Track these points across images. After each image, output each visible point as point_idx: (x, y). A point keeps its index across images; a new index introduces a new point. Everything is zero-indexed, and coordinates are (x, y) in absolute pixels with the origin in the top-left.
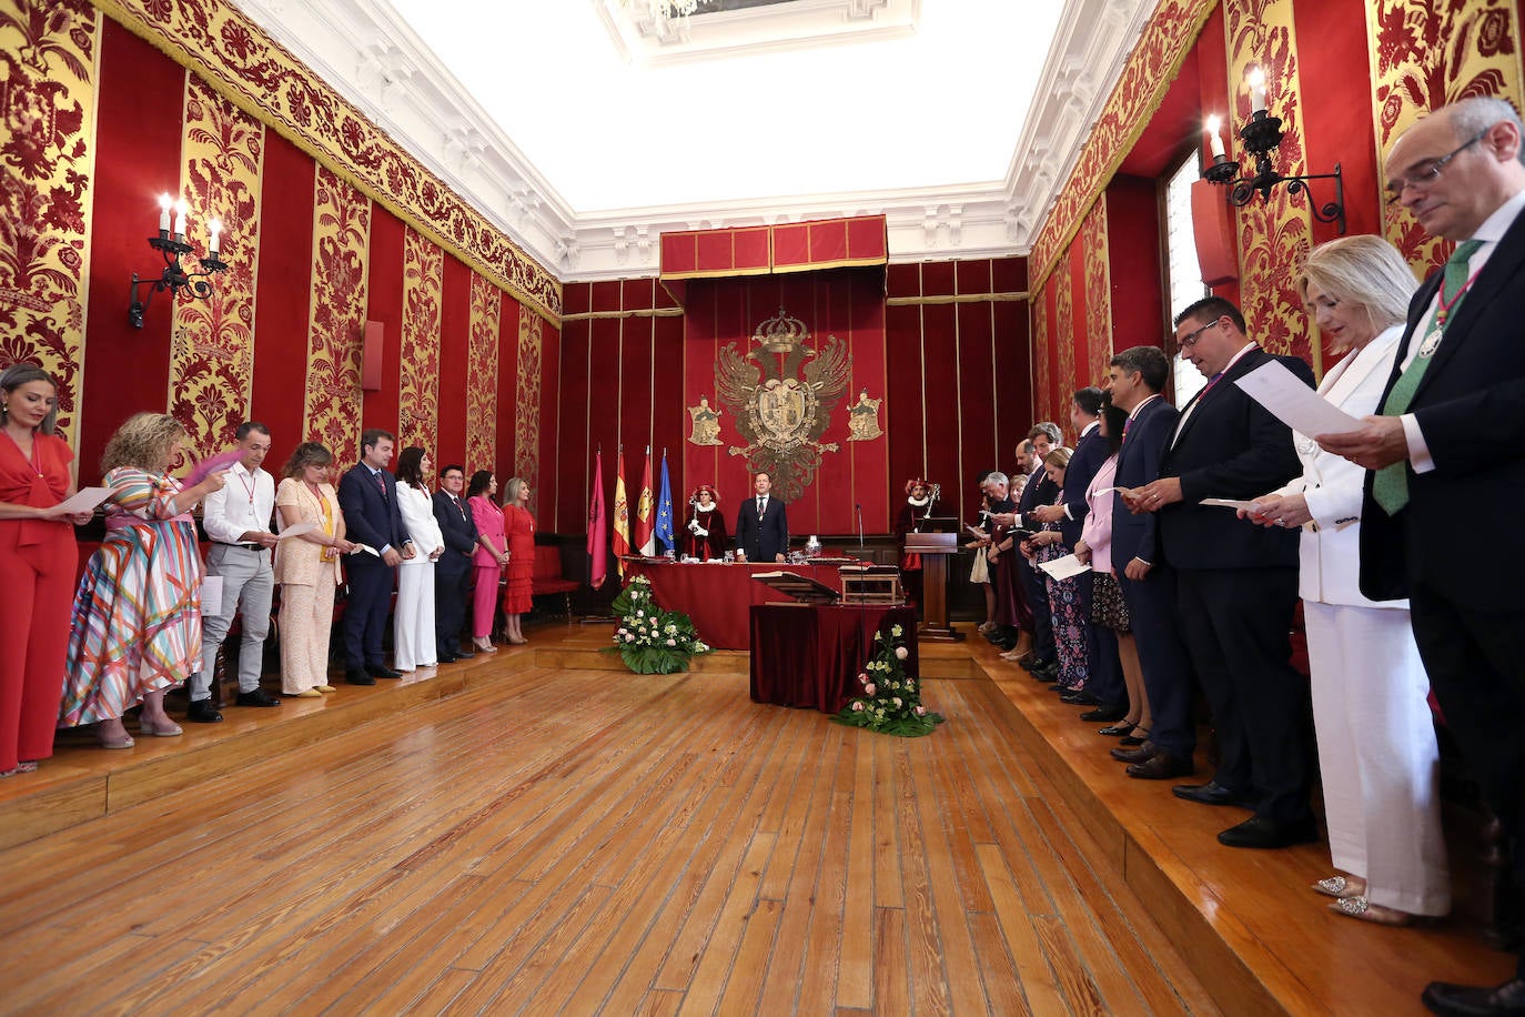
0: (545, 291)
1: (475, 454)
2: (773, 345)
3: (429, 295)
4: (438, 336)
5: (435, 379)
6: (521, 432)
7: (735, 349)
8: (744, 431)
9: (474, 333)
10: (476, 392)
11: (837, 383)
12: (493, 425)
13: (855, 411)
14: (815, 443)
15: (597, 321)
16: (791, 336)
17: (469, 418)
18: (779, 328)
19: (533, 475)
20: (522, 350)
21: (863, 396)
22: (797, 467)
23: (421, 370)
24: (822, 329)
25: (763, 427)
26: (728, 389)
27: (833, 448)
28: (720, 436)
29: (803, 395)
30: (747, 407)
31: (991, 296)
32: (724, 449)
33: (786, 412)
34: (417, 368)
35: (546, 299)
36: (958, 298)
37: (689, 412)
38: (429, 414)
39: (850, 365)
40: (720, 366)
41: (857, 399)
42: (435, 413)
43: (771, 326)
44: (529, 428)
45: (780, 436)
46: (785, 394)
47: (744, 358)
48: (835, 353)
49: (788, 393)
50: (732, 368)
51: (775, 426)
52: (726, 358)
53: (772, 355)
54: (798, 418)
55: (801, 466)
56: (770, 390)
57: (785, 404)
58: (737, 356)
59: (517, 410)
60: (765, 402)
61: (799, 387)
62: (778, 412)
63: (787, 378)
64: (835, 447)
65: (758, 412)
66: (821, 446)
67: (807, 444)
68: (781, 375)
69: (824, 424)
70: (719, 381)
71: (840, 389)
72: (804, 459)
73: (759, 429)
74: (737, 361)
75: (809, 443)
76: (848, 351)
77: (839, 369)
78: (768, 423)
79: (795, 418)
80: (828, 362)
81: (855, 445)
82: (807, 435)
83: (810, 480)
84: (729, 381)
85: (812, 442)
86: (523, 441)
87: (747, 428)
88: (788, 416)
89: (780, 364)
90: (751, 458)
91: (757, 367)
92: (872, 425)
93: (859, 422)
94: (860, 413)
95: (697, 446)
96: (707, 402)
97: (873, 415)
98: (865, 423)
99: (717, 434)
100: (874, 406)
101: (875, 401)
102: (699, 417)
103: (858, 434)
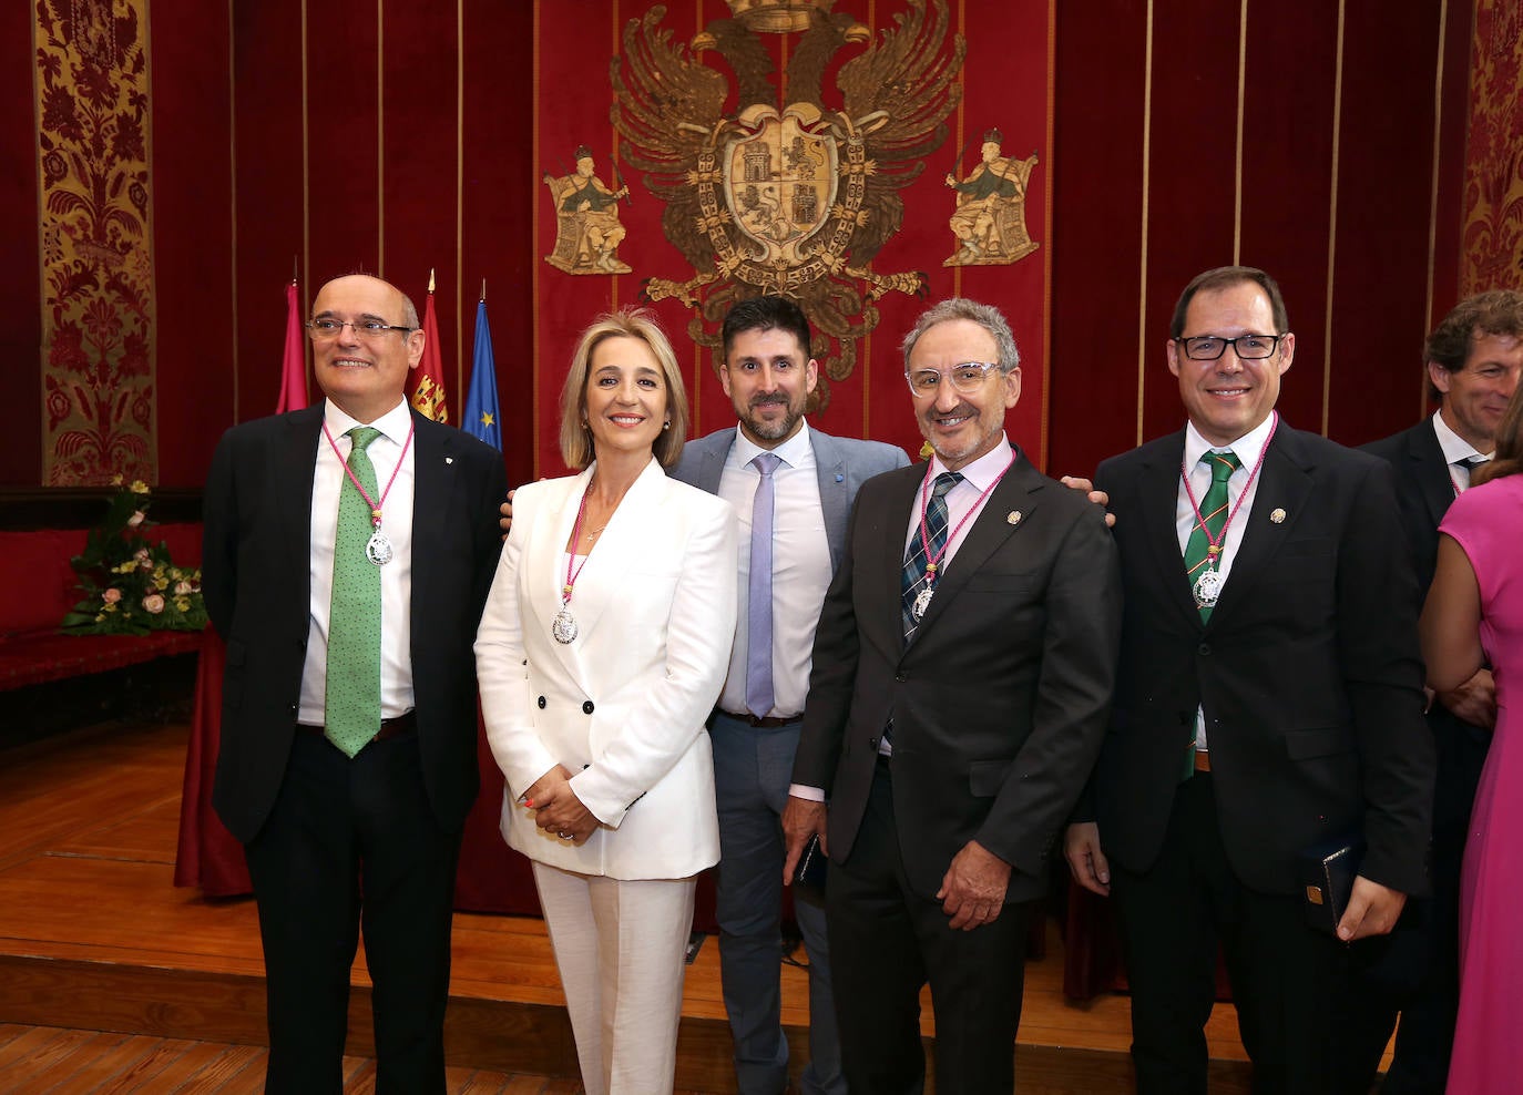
2: (759, 13)
6: (67, 219)
7: (663, 25)
8: (683, 237)
11: (928, 112)
13: (966, 189)
14: (862, 273)
19: (134, 345)
21: (990, 150)
25: (733, 233)
26: (645, 131)
27: (910, 282)
28: (622, 252)
29: (834, 145)
32: (633, 284)
33: (790, 189)
37: (546, 189)
39: (957, 66)
40: (626, 70)
41: (975, 158)
44: (100, 210)
45: (774, 252)
46: (788, 143)
47: (687, 48)
48: (921, 36)
49: (798, 140)
50: (657, 75)
51: (761, 227)
52: (642, 46)
53: (758, 38)
54: (822, 205)
55: (825, 330)
56: (752, 131)
57: (789, 167)
58: (670, 43)
59: (43, 153)
60: (739, 165)
61: (824, 125)
62: (771, 189)
63: (795, 101)
64: (915, 282)
65: (719, 190)
66: (878, 278)
67: (842, 273)
68: (778, 93)
69: (885, 220)
70: (624, 108)
71: (930, 129)
72: (833, 312)
73: (723, 233)
74: (668, 57)
75: (848, 270)
76: (953, 28)
77: (928, 77)
78: (745, 219)
79: (813, 205)
80: (901, 59)
81: (964, 277)
82: (842, 248)
83: (847, 366)
84: (648, 109)
85: (855, 267)
86: (76, 243)
87: (692, 230)
88: (795, 200)
89: (777, 62)
90: (701, 310)
91: (718, 71)
92: (1010, 225)
93: (976, 217)
94: (981, 195)
95: (568, 274)
96: (591, 165)
97: (1015, 200)
98: (991, 220)
99: (616, 245)
100: (1017, 174)
101: (1020, 164)
102: (572, 203)
103: (973, 248)
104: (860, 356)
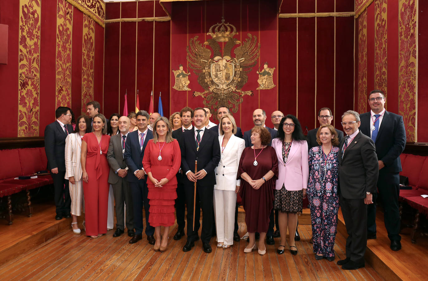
0: (96, 7)
1: (60, 96)
2: (218, 37)
3: (34, 8)
4: (39, 32)
5: (38, 56)
6: (85, 83)
7: (198, 39)
8: (202, 83)
9: (59, 30)
10: (61, 62)
11: (253, 58)
12: (70, 80)
13: (261, 74)
14: (239, 91)
15: (124, 23)
16: (228, 33)
17: (57, 77)
18: (222, 29)
20: (85, 39)
21: (266, 66)
22: (230, 103)
23: (30, 51)
24: (244, 29)
25: (212, 82)
26: (194, 61)
27: (249, 93)
28: (189, 86)
29: (233, 65)
30: (204, 71)
31: (335, 14)
32: (191, 93)
33: (224, 74)
34: (28, 50)
35: (97, 11)
36: (317, 14)
38: (35, 75)
39: (259, 49)
40: (190, 49)
41: (262, 68)
42: (38, 75)
43: (217, 27)
44: (88, 81)
45: (221, 86)
46: (224, 64)
47: (203, 45)
48: (251, 43)
49: (226, 64)
50: (196, 50)
51: (218, 81)
52: (193, 45)
53: (217, 43)
54: (231, 77)
55: (232, 102)
56: (216, 62)
57: (224, 69)
58: (199, 44)
59: (83, 71)
60: (214, 68)
61: (231, 61)
62: (220, 74)
63: (225, 56)
64: (250, 93)
65: (210, 74)
66: (243, 92)
67: (235, 91)
68: (222, 53)
69: (244, 80)
70: (189, 56)
71: (253, 62)
72: (233, 99)
73: (210, 82)
74: (199, 46)
75: (236, 90)
76: (258, 42)
77: (253, 52)
78: (215, 79)
79: (229, 77)
80: (247, 48)
81: (260, 92)
82: (235, 86)
83: (236, 110)
84: (195, 57)
85: (238, 90)
86: (86, 88)
87: (204, 82)
88: (225, 76)
89: (221, 48)
90: (206, 98)
91: (209, 49)
92: (270, 81)
93: (263, 80)
94: (264, 75)
95: (178, 91)
96: (183, 68)
97: (271, 76)
98: (266, 80)
99: (188, 85)
100: (271, 71)
101: (272, 69)
102: (178, 76)
103: (262, 86)
104: (239, 107)
